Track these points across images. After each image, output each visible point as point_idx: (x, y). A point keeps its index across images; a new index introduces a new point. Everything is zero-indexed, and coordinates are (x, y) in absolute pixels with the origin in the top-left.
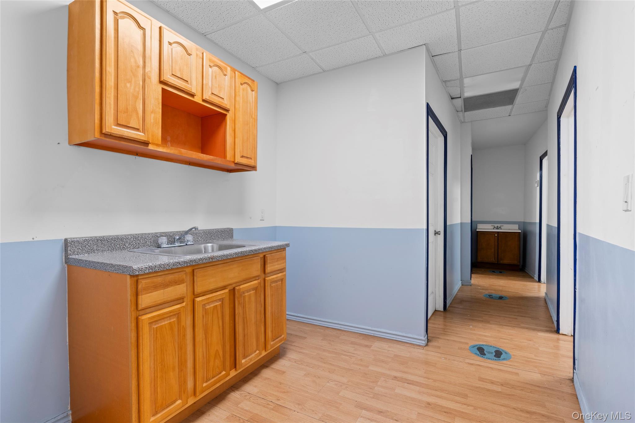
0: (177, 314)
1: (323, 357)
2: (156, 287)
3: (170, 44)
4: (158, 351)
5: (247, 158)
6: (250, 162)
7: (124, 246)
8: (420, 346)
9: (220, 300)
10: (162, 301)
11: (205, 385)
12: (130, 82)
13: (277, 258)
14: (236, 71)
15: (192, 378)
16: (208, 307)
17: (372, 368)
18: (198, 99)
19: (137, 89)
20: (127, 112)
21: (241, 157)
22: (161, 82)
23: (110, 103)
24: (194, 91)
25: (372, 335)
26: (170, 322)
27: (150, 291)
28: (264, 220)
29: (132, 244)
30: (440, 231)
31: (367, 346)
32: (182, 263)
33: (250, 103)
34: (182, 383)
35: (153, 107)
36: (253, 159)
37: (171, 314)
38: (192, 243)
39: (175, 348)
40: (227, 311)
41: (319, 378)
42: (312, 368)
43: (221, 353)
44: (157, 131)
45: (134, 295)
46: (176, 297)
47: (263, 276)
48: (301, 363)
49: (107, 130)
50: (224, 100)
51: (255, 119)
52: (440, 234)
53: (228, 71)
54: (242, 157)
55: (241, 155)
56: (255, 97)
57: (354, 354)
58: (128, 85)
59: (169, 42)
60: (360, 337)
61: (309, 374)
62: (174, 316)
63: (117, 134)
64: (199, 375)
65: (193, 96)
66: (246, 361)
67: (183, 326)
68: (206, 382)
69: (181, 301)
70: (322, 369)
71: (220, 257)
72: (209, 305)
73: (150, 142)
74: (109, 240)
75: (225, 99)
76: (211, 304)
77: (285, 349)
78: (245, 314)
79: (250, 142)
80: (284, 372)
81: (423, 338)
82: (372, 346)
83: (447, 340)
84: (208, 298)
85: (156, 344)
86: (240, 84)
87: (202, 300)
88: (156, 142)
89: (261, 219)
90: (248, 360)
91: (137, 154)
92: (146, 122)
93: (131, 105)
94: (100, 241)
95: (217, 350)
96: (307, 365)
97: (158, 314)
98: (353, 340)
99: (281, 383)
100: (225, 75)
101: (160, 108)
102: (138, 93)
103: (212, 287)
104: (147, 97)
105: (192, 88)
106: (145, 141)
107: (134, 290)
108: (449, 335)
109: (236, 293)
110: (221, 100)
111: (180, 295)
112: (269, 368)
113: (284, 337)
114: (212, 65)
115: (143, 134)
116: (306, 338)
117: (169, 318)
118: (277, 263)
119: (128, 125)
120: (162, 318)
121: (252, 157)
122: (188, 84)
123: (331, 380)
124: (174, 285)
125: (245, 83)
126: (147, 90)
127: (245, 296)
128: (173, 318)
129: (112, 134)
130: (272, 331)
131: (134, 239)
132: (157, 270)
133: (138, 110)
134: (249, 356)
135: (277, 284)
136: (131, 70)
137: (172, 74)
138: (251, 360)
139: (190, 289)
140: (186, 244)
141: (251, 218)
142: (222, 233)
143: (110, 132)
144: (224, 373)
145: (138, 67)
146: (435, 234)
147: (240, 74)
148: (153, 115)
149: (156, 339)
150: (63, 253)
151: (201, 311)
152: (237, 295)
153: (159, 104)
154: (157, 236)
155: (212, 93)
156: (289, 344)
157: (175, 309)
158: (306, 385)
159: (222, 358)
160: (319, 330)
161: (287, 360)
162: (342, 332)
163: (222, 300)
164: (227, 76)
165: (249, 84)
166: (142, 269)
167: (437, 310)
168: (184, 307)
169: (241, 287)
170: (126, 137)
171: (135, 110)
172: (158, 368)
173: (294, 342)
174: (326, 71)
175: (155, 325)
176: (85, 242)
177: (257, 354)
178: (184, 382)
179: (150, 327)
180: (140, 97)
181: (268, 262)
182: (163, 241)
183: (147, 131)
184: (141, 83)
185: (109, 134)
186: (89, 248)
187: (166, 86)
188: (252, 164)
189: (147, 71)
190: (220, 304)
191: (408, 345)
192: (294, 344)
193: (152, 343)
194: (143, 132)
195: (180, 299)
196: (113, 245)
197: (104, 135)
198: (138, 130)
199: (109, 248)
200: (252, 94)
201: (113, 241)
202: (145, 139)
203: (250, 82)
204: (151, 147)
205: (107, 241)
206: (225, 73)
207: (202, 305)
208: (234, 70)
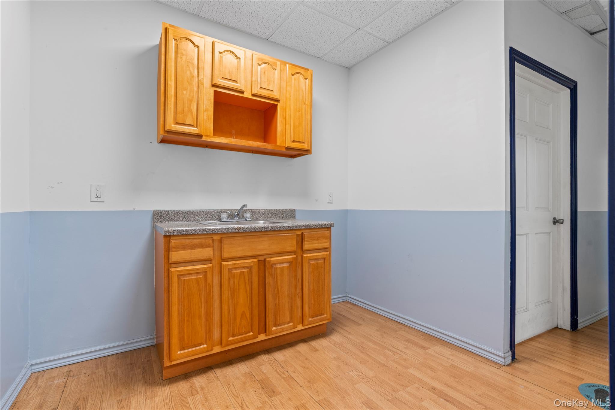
0: (204, 272)
1: (364, 347)
2: (184, 247)
3: (221, 53)
4: (185, 299)
5: (299, 142)
6: (305, 146)
7: (195, 219)
8: (496, 363)
9: (248, 267)
10: (190, 259)
11: (230, 339)
12: (186, 90)
13: (318, 237)
14: (286, 64)
15: (219, 330)
16: (234, 271)
17: (411, 371)
18: (247, 95)
19: (192, 94)
20: (184, 113)
21: (292, 142)
22: (213, 86)
23: (170, 108)
24: (242, 88)
25: (439, 337)
26: (197, 278)
27: (178, 249)
28: (332, 203)
29: (201, 217)
30: (563, 219)
31: (424, 348)
32: (208, 231)
33: (303, 91)
34: (209, 331)
35: (206, 106)
36: (306, 143)
37: (198, 271)
38: (250, 220)
39: (201, 300)
40: (255, 279)
41: (346, 364)
42: (346, 353)
43: (248, 315)
44: (210, 126)
45: (167, 251)
46: (203, 258)
47: (300, 252)
48: (339, 347)
49: (168, 128)
50: (273, 92)
51: (308, 105)
52: (562, 223)
53: (277, 66)
54: (294, 141)
55: (293, 140)
56: (308, 84)
57: (401, 351)
58: (185, 92)
59: (219, 52)
60: (421, 336)
61: (339, 358)
62: (201, 274)
63: (176, 130)
64: (225, 329)
65: (242, 92)
66: (276, 329)
67: (209, 283)
68: (232, 337)
69: (210, 262)
70: (355, 357)
71: (246, 229)
72: (236, 270)
73: (203, 135)
74: (183, 213)
75: (275, 91)
76: (238, 270)
77: (333, 330)
78: (276, 285)
79: (302, 127)
80: (317, 350)
81: (502, 354)
82: (430, 348)
83: (549, 366)
84: (235, 264)
85: (184, 293)
86: (291, 75)
87: (228, 265)
88: (209, 134)
89: (329, 202)
90: (280, 329)
91: (207, 147)
92: (199, 119)
93: (187, 107)
94: (176, 213)
95: (243, 312)
96: (343, 350)
97: (186, 270)
98: (411, 337)
99: (307, 359)
100: (275, 69)
101: (212, 107)
102: (193, 97)
103: (239, 254)
104: (200, 99)
105: (240, 86)
106: (198, 134)
107: (167, 248)
108: (557, 361)
109: (267, 263)
110: (270, 92)
111: (206, 257)
112: (307, 343)
113: (326, 317)
114: (260, 63)
115: (197, 129)
116: (361, 325)
117: (196, 274)
118: (317, 242)
119: (184, 123)
120: (189, 273)
121: (305, 141)
122: (237, 83)
123: (357, 370)
124: (201, 248)
125: (296, 73)
126: (200, 94)
127: (276, 268)
128: (200, 275)
129: (172, 131)
130: (310, 308)
131: (203, 214)
132: (185, 234)
133: (192, 110)
134: (281, 325)
135: (317, 262)
136: (187, 80)
137: (222, 78)
138: (283, 330)
139: (217, 254)
140: (246, 220)
141: (317, 201)
142: (283, 213)
143: (171, 130)
144: (251, 334)
145: (193, 77)
146: (554, 223)
147: (291, 66)
148: (206, 113)
149: (184, 289)
150: (152, 220)
151: (227, 274)
152: (267, 266)
153: (211, 103)
154: (221, 212)
155: (261, 88)
156: (340, 327)
157: (201, 268)
158: (329, 367)
159: (249, 320)
160: (381, 320)
161: (327, 341)
162: (404, 327)
163: (250, 268)
164: (276, 70)
165: (300, 73)
166: (171, 231)
167: (559, 327)
168: (210, 267)
169: (272, 259)
170: (182, 132)
171: (190, 110)
172: (185, 313)
173: (346, 326)
174: (391, 42)
175: (184, 277)
176: (166, 214)
177: (291, 326)
178: (210, 331)
179: (179, 279)
180: (194, 100)
181: (305, 239)
182: (224, 216)
183: (200, 126)
184: (195, 89)
185: (170, 131)
186: (169, 218)
187: (216, 87)
188: (305, 148)
189: (200, 78)
190: (247, 271)
191: (479, 359)
192: (346, 328)
193: (181, 292)
194: (197, 127)
195: (208, 260)
196: (186, 217)
197: (167, 132)
198: (192, 126)
199: (183, 219)
200: (306, 82)
201: (186, 214)
202: (198, 133)
203: (302, 71)
204: (204, 139)
205: (182, 213)
206: (275, 67)
207: (229, 269)
208: (285, 63)
